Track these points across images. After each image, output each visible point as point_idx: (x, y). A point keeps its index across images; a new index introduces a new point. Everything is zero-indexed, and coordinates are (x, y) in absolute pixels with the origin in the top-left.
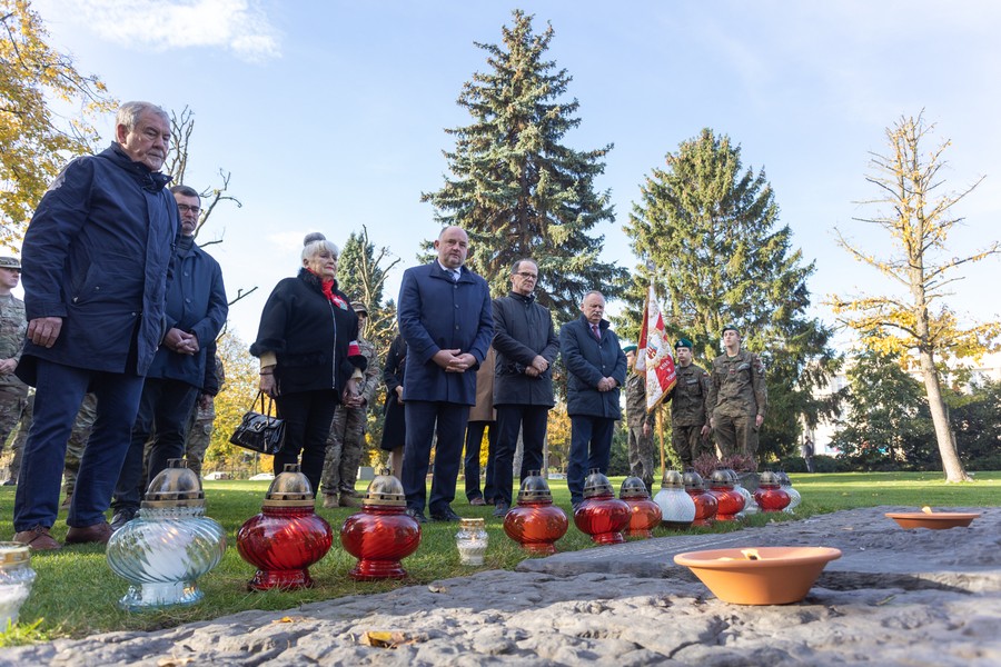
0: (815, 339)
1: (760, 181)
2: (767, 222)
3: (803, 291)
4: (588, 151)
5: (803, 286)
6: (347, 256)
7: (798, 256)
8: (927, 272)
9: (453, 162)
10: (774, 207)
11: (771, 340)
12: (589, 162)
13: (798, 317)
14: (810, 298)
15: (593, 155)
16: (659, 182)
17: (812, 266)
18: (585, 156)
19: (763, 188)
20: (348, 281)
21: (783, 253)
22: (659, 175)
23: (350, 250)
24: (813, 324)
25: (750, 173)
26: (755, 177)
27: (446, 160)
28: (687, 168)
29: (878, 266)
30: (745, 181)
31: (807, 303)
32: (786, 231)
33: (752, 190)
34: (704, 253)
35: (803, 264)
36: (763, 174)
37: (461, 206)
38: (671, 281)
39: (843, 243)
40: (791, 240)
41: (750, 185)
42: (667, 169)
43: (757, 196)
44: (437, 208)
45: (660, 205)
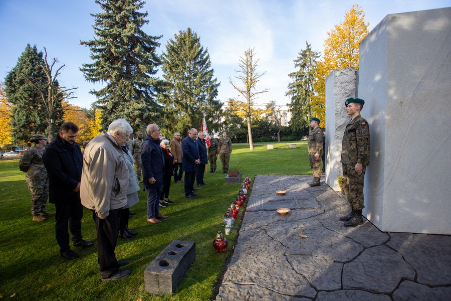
0: (218, 105)
1: (206, 52)
2: (207, 66)
3: (216, 91)
4: (153, 36)
5: (216, 90)
6: (28, 56)
7: (216, 80)
8: (251, 95)
9: (97, 31)
10: (210, 62)
11: (206, 104)
12: (153, 40)
13: (214, 99)
14: (218, 93)
15: (155, 38)
16: (172, 45)
17: (219, 84)
18: (151, 37)
19: (207, 54)
20: (31, 69)
21: (211, 78)
22: (172, 42)
23: (29, 53)
24: (218, 101)
25: (202, 48)
26: (204, 50)
27: (94, 30)
28: (183, 42)
29: (239, 91)
30: (201, 50)
31: (217, 95)
32: (212, 71)
33: (203, 55)
34: (186, 74)
35: (217, 83)
36: (207, 50)
37: (102, 51)
38: (178, 85)
39: (231, 83)
40: (214, 74)
41: (202, 53)
42: (175, 40)
43: (204, 57)
44: (92, 51)
45: (173, 54)
